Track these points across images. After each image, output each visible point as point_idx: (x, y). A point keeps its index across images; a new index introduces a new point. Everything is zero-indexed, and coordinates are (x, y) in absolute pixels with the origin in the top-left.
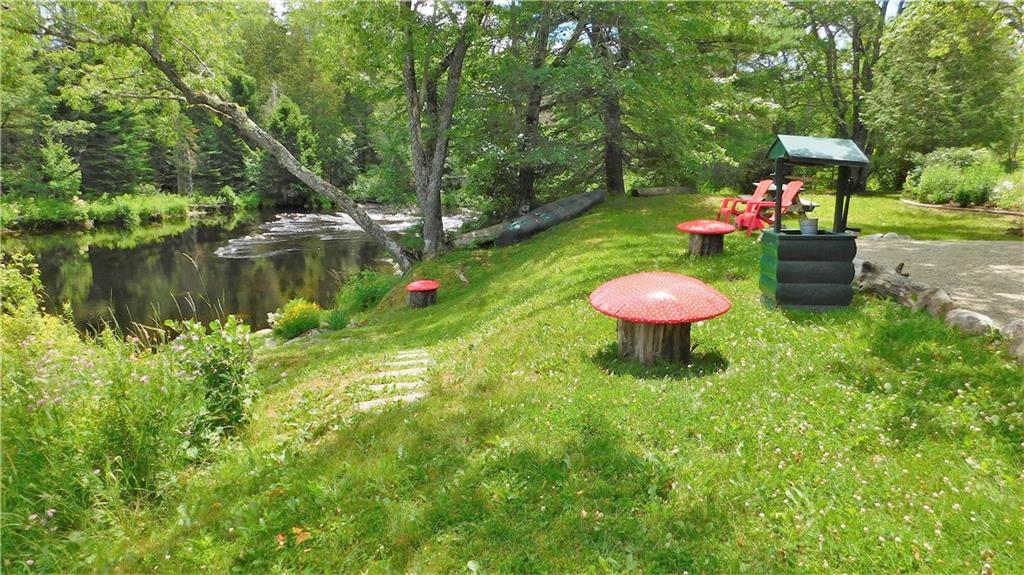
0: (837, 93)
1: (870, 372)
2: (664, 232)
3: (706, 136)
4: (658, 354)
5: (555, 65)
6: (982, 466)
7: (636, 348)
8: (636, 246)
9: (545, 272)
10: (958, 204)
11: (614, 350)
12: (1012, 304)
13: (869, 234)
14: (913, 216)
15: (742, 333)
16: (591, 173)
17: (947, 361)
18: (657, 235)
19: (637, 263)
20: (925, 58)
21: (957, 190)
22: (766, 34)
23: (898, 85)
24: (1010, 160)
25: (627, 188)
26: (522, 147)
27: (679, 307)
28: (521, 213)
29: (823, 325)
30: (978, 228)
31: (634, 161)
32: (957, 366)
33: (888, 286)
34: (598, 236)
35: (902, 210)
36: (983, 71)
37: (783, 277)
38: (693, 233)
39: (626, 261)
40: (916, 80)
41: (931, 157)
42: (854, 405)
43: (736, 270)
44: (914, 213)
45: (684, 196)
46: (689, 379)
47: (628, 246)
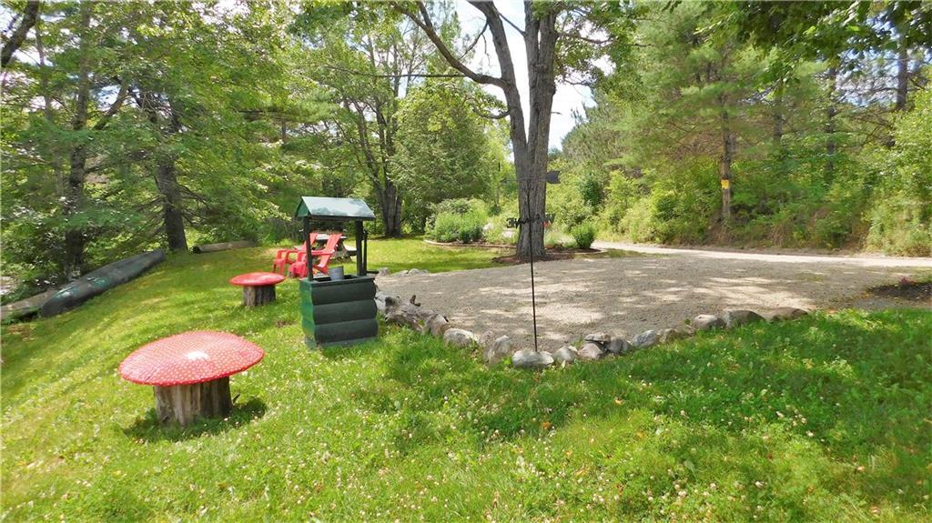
0: (369, 157)
1: (384, 394)
2: (222, 286)
3: (261, 195)
4: (198, 412)
5: (98, 127)
6: (456, 457)
7: (175, 410)
8: (193, 303)
9: (95, 340)
10: (462, 242)
11: (153, 416)
12: (490, 318)
13: (398, 271)
14: (433, 253)
15: (282, 376)
16: (151, 232)
17: (442, 373)
18: (215, 289)
19: (193, 320)
20: (426, 132)
21: (460, 231)
22: (304, 107)
23: (412, 151)
24: (496, 205)
25: (190, 244)
26: (66, 210)
27: (210, 364)
28: (70, 279)
29: (353, 358)
30: (475, 259)
31: (196, 220)
32: (449, 376)
33: (405, 316)
34: (155, 296)
35: (424, 249)
36: (466, 142)
37: (319, 319)
38: (246, 286)
39: (182, 319)
40: (423, 148)
41: (442, 205)
42: (369, 425)
43: (286, 315)
44: (433, 251)
45: (246, 249)
46: (227, 432)
47: (186, 303)
